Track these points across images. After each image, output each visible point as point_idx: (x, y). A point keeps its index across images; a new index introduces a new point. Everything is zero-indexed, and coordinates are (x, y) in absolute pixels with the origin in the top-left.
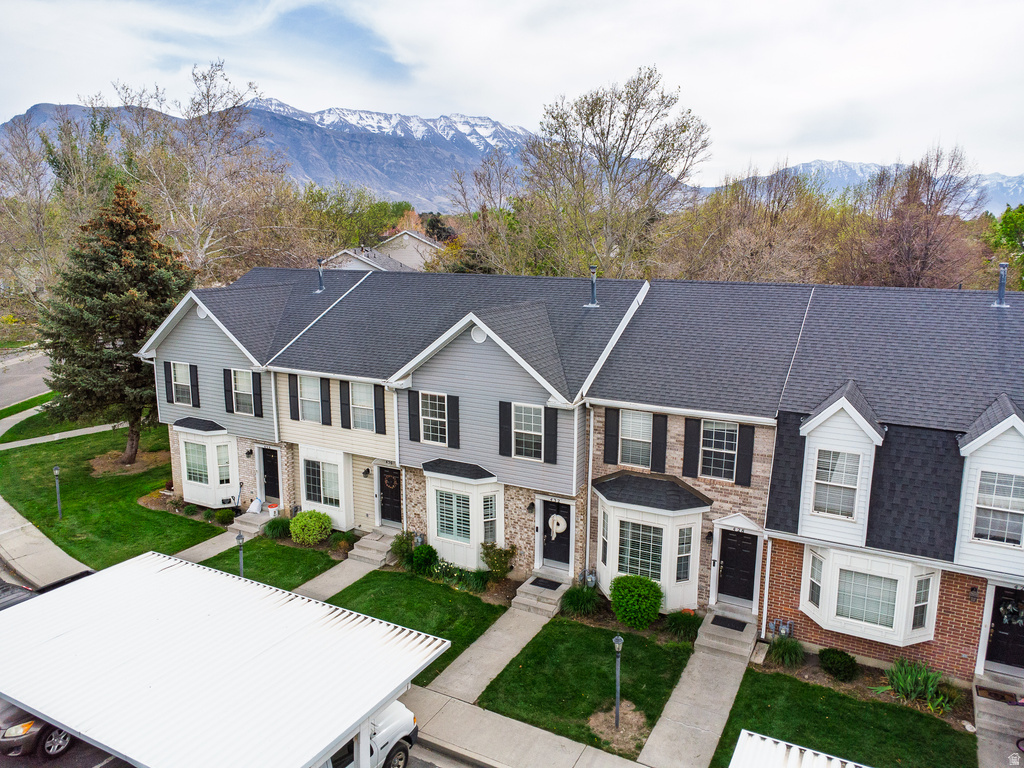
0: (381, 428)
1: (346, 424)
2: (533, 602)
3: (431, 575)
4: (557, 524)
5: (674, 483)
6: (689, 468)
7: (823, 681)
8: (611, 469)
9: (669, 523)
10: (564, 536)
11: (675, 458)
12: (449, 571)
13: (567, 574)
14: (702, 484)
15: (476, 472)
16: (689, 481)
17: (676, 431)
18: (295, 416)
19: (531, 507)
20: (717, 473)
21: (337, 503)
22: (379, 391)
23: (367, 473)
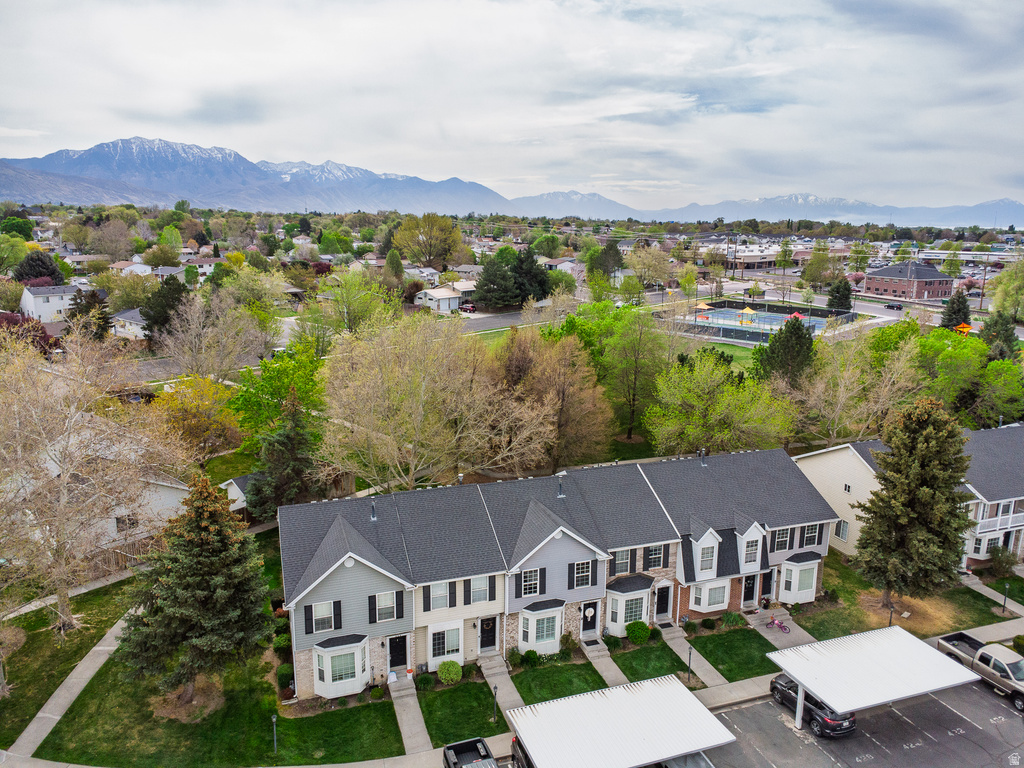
0: (492, 597)
1: (467, 601)
2: (597, 653)
3: (540, 664)
4: (590, 612)
5: (640, 576)
6: (646, 568)
7: (707, 633)
8: (613, 578)
9: (644, 595)
10: (594, 617)
11: (640, 564)
12: (551, 658)
13: (597, 633)
14: (650, 573)
15: (558, 603)
16: (645, 573)
17: (640, 554)
18: (427, 608)
19: (580, 609)
20: (655, 566)
21: (457, 650)
22: (492, 580)
23: (475, 626)
